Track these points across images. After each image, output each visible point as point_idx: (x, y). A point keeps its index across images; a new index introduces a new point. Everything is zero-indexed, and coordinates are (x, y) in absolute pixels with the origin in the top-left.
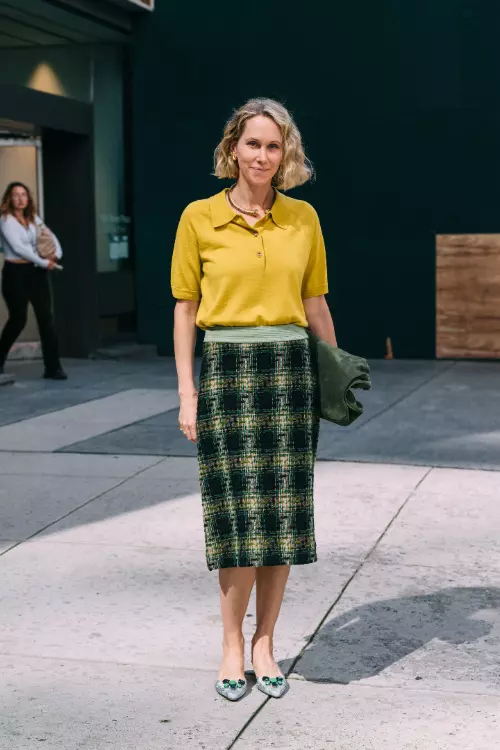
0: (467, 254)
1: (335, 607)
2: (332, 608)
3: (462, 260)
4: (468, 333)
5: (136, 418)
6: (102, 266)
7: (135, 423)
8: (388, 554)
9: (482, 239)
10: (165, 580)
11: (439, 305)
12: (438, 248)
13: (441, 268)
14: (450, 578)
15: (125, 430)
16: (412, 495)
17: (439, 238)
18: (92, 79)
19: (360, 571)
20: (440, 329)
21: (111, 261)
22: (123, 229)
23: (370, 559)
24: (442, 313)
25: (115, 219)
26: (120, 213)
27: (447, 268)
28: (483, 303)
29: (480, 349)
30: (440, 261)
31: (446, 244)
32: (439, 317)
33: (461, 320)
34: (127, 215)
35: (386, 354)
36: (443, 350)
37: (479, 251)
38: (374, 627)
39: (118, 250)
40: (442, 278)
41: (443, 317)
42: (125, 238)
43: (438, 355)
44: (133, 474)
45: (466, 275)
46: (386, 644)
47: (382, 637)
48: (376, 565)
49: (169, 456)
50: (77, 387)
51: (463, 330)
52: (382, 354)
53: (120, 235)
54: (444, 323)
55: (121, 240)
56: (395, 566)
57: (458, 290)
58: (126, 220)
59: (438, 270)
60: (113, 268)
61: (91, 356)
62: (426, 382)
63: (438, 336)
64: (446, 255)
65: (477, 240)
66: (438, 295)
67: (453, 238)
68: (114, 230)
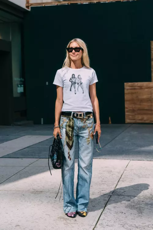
0: (135, 89)
1: (103, 213)
2: (102, 213)
3: (133, 91)
4: (136, 115)
5: (28, 146)
6: (15, 95)
7: (28, 147)
8: (120, 192)
9: (140, 84)
10: (41, 204)
11: (126, 106)
12: (125, 87)
13: (126, 94)
14: (143, 200)
15: (24, 149)
16: (125, 170)
17: (125, 84)
18: (11, 34)
19: (111, 199)
20: (126, 114)
21: (18, 93)
22: (22, 83)
23: (113, 194)
24: (127, 108)
25: (19, 80)
26: (20, 78)
27: (129, 93)
28: (140, 105)
29: (139, 120)
30: (126, 91)
31: (128, 86)
32: (126, 110)
33: (133, 111)
34: (23, 78)
35: (109, 122)
36: (127, 121)
37: (138, 88)
38: (118, 220)
39: (20, 90)
40: (127, 97)
41: (127, 110)
42: (22, 86)
43: (126, 122)
44: (28, 165)
45: (134, 96)
46: (123, 226)
47: (121, 223)
48: (116, 196)
49: (40, 158)
50: (8, 135)
51: (134, 114)
52: (108, 122)
53: (21, 85)
54: (128, 111)
55: (21, 86)
56: (123, 196)
57: (132, 101)
58: (22, 80)
59: (125, 95)
60: (18, 96)
61: (12, 125)
62: (123, 131)
63: (126, 116)
64: (128, 89)
65: (138, 84)
66: (125, 102)
67: (130, 84)
68: (19, 83)
